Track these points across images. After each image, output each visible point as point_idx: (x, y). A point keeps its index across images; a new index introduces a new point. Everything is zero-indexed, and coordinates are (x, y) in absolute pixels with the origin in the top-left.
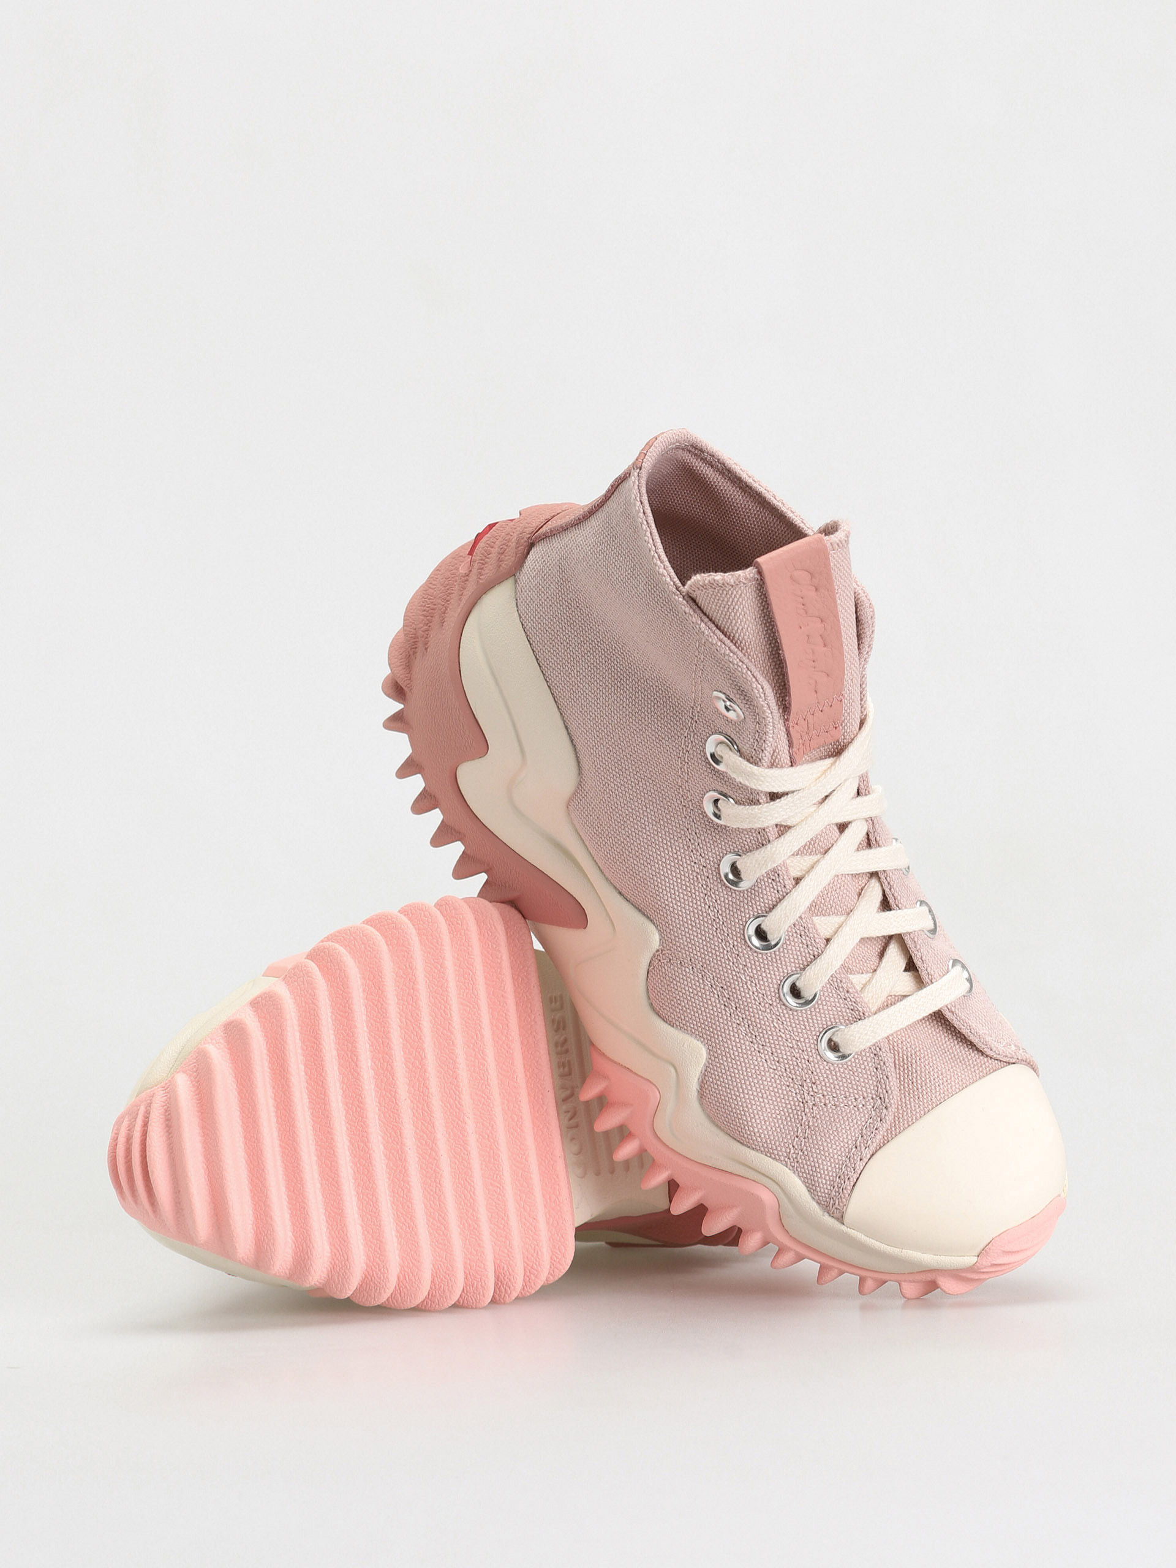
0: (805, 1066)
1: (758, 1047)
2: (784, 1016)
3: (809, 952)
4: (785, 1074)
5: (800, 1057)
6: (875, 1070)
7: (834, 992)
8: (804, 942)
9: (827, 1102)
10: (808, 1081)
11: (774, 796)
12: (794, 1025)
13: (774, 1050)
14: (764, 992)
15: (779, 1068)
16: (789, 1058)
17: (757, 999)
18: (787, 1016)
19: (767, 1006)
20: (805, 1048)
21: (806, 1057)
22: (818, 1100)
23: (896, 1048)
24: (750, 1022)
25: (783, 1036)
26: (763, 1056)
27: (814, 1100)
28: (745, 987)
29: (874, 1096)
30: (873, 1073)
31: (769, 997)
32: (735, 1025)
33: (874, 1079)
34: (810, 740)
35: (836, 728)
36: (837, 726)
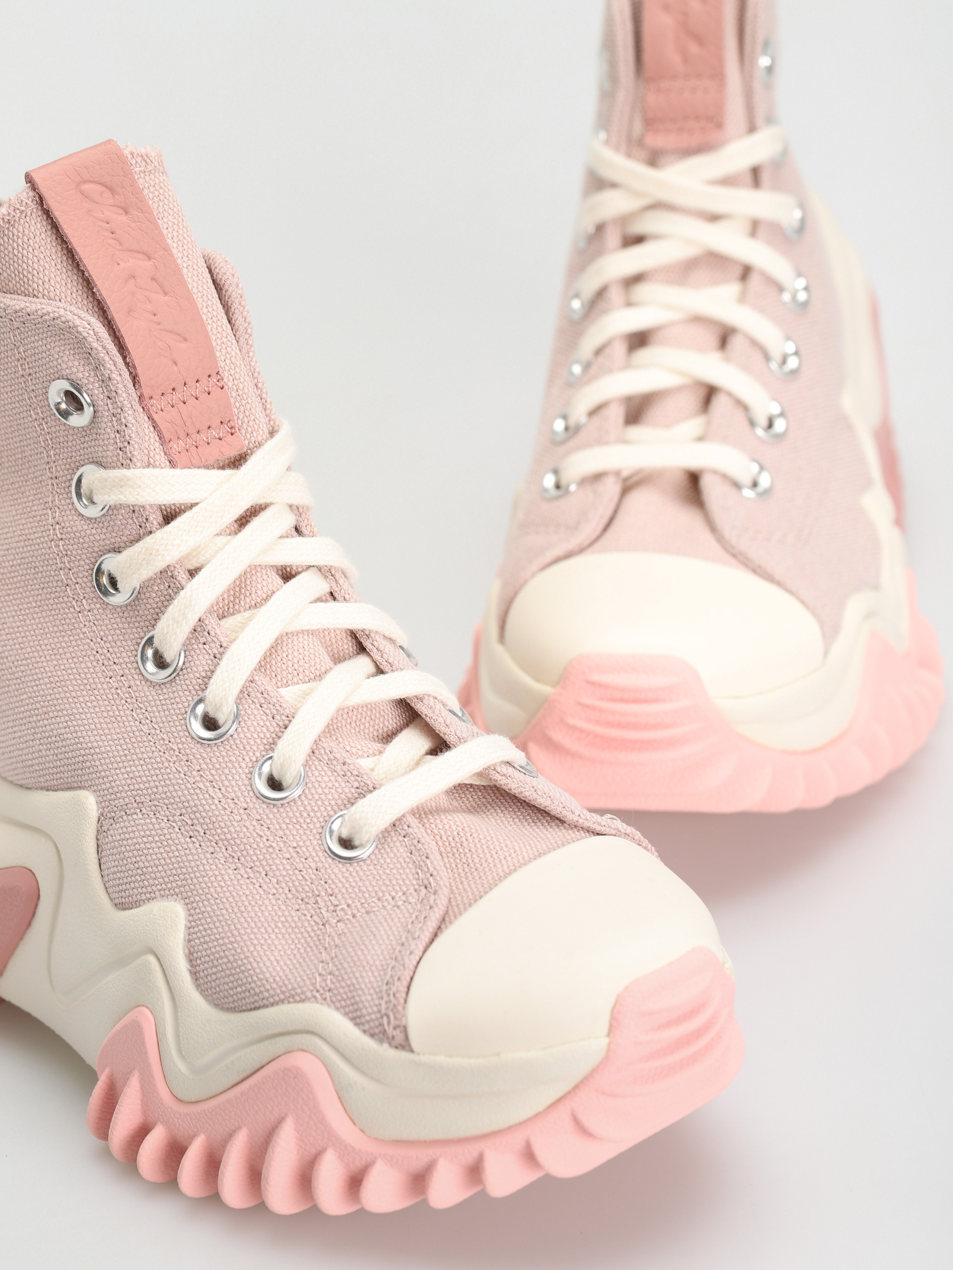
0: (313, 876)
1: (246, 872)
2: (268, 818)
3: (278, 724)
4: (290, 896)
5: (304, 867)
6: (409, 855)
7: (326, 769)
8: (268, 712)
9: (355, 911)
10: (323, 894)
11: (169, 516)
12: (284, 826)
13: (267, 868)
14: (233, 795)
15: (281, 890)
16: (291, 872)
17: (226, 806)
18: (271, 816)
19: (242, 811)
20: (308, 854)
21: (313, 865)
22: (342, 913)
23: (436, 832)
24: (226, 843)
25: (274, 845)
26: (254, 881)
27: (337, 915)
28: (207, 796)
29: (417, 887)
30: (408, 860)
31: (242, 799)
32: (209, 856)
33: (411, 866)
34: (197, 447)
35: (232, 434)
36: (233, 431)
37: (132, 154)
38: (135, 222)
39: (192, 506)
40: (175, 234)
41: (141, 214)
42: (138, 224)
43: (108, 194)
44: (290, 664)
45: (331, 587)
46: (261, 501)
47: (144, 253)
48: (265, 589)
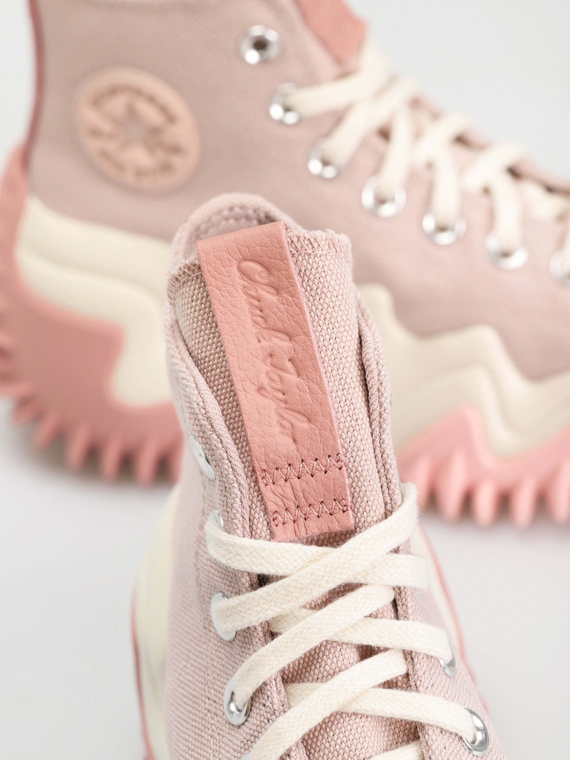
11: (259, 582)
34: (305, 519)
35: (344, 512)
36: (345, 508)
37: (298, 238)
38: (284, 304)
39: (282, 577)
40: (328, 316)
41: (290, 298)
42: (286, 306)
43: (265, 274)
44: (333, 743)
45: (408, 670)
46: (354, 581)
47: (286, 333)
48: (334, 666)
